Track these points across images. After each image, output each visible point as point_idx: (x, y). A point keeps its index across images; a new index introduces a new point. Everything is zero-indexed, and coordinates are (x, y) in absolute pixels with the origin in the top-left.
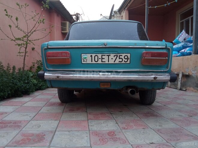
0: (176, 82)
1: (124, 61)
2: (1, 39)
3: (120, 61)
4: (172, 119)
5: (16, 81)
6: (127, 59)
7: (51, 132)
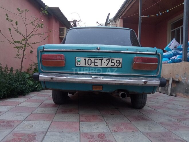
0: (167, 88)
1: (116, 65)
2: (1, 42)
3: (112, 65)
4: (162, 124)
5: (13, 82)
6: (119, 63)
7: (43, 132)
